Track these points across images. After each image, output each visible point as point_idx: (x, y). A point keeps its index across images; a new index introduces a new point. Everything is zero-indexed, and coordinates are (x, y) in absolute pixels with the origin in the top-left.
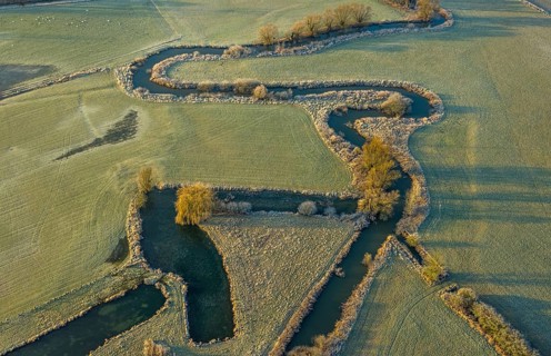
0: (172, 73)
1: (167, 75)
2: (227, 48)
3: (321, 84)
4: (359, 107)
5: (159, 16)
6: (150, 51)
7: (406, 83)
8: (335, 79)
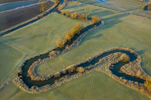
0: (39, 73)
1: (37, 75)
2: (48, 53)
3: (94, 57)
4: (115, 63)
5: (10, 47)
6: (20, 65)
7: (117, 47)
8: (96, 54)
